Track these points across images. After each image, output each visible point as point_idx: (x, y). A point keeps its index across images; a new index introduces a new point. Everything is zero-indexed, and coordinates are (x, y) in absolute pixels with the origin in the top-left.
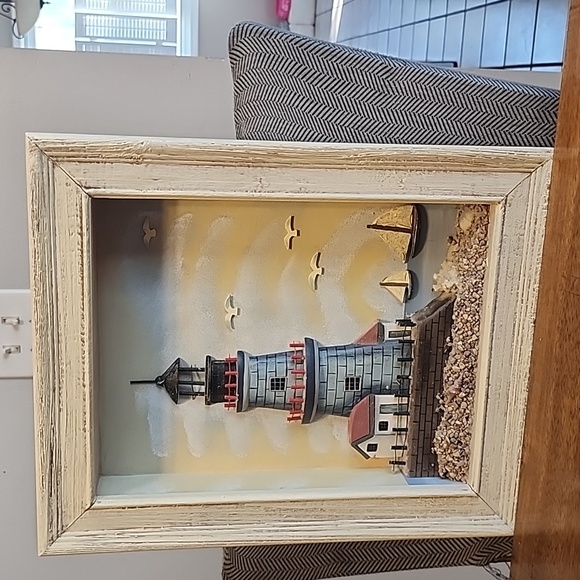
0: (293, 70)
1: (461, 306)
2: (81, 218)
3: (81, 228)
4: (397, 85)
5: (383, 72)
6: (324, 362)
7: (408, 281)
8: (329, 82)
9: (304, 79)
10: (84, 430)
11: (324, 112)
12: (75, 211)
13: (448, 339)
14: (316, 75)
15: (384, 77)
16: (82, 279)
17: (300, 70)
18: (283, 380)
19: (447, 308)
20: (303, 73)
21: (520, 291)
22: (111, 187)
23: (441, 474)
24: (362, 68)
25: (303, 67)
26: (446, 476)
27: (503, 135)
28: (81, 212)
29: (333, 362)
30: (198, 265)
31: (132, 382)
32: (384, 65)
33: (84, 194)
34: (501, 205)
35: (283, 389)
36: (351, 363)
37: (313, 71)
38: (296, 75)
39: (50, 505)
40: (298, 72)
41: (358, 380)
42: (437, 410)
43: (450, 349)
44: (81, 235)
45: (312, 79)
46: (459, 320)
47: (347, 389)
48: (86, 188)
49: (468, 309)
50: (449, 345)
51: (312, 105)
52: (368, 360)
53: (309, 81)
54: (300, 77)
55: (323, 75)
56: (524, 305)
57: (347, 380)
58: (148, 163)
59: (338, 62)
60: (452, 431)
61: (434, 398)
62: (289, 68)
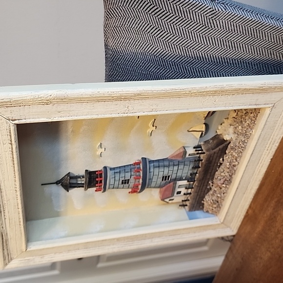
0: (149, 9)
1: (232, 148)
2: (11, 136)
3: (11, 141)
4: (218, 22)
5: (210, 14)
6: (152, 170)
7: (204, 129)
8: (172, 18)
9: (156, 15)
10: (20, 225)
11: (166, 37)
12: (6, 132)
13: (221, 159)
14: (164, 13)
15: (210, 17)
16: (14, 164)
17: (154, 9)
18: (129, 180)
19: (224, 147)
20: (155, 12)
21: (268, 146)
22: (30, 118)
23: (205, 211)
24: (196, 10)
25: (156, 7)
26: (207, 212)
27: (278, 55)
28: (10, 133)
29: (157, 170)
30: (81, 130)
31: (42, 185)
32: (211, 10)
33: (11, 125)
34: (270, 109)
35: (128, 183)
36: (166, 170)
37: (162, 10)
38: (150, 12)
39: (3, 253)
40: (152, 10)
41: (169, 176)
42: (208, 187)
43: (221, 164)
44: (11, 144)
45: (161, 15)
46: (230, 154)
47: (162, 180)
48: (12, 120)
49: (236, 151)
50: (221, 162)
51: (159, 32)
52: (176, 168)
53: (159, 17)
54: (153, 14)
55: (169, 13)
56: (268, 152)
57: (163, 177)
58: (55, 104)
59: (180, 5)
60: (214, 198)
61: (208, 182)
62: (146, 8)
